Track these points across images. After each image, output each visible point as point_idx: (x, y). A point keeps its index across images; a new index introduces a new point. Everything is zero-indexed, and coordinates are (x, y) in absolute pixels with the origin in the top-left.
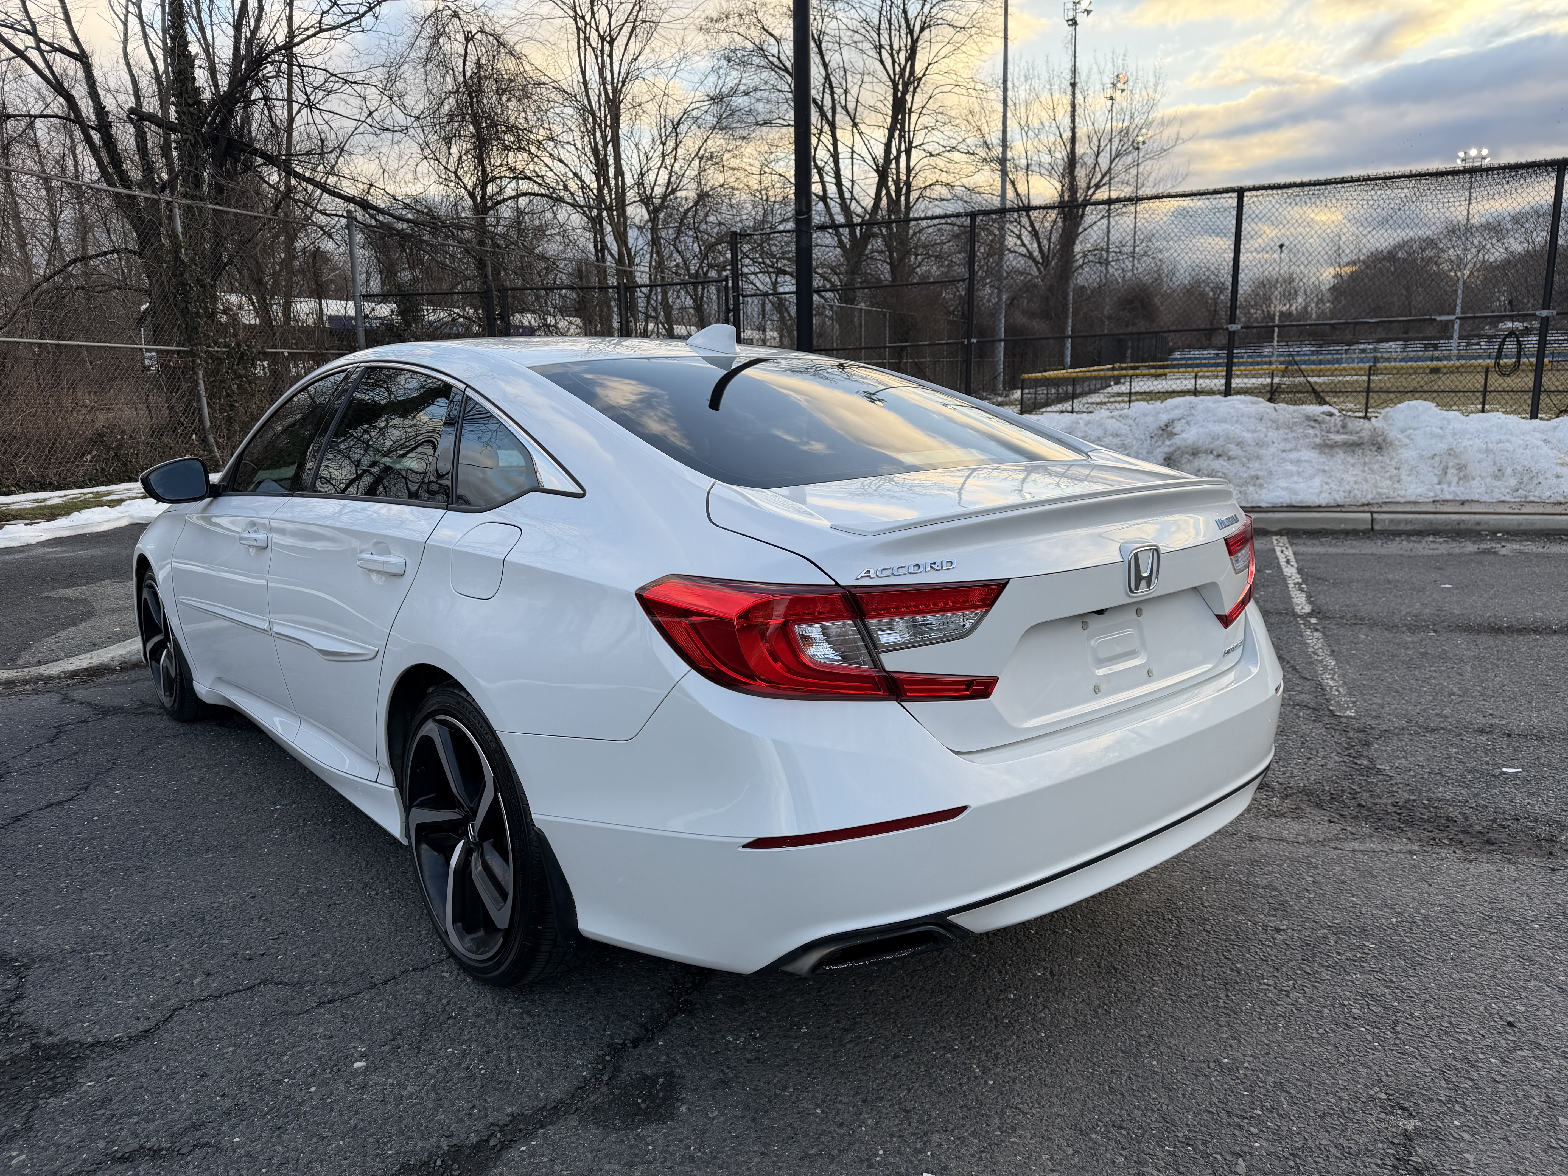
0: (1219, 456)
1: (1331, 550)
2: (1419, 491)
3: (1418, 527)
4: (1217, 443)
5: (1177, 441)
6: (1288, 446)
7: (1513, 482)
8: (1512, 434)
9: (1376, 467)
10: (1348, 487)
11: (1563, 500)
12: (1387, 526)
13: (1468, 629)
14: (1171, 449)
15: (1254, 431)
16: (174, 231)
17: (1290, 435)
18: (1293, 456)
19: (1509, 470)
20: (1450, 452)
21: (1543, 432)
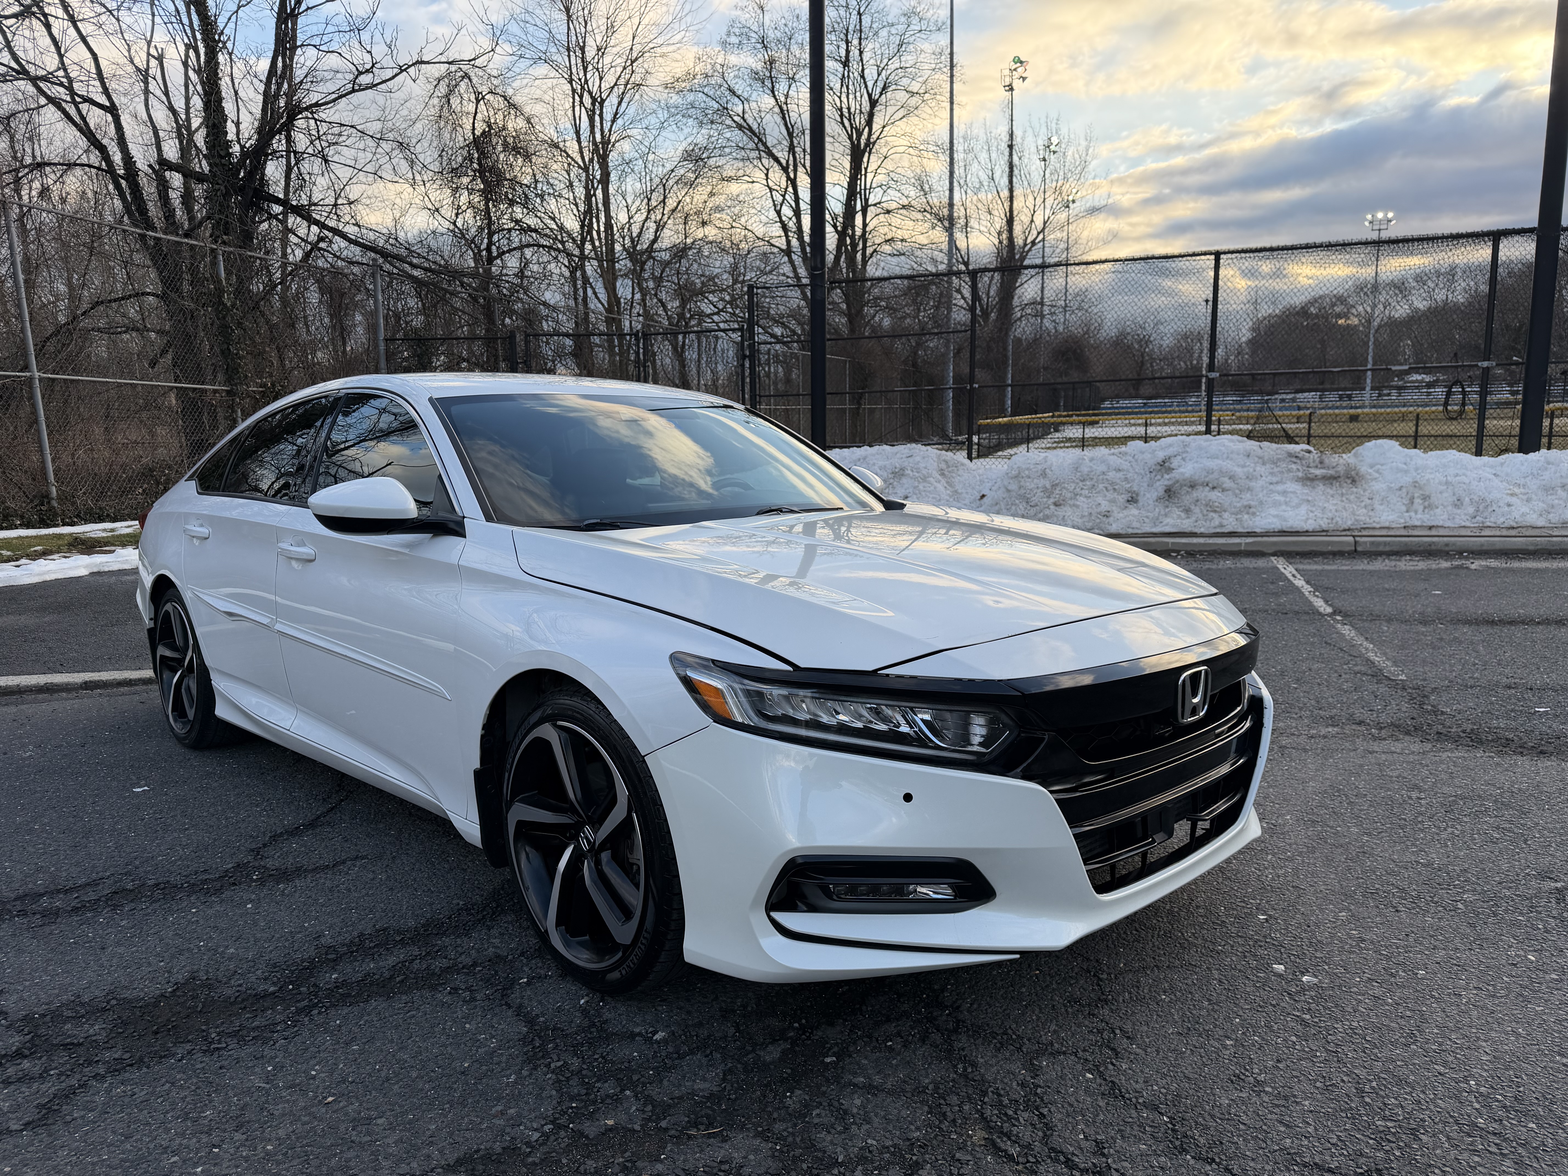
0: (1214, 488)
1: (1327, 567)
2: (1391, 518)
3: (1395, 548)
4: (1211, 476)
5: (1175, 475)
6: (1274, 479)
7: (1471, 510)
8: (1466, 469)
9: (1352, 497)
10: (1330, 515)
11: (1515, 525)
12: (1368, 548)
13: (1468, 622)
14: (1170, 483)
15: (1243, 466)
16: (218, 275)
17: (1276, 470)
18: (1280, 488)
19: (1467, 499)
20: (1415, 484)
21: (1492, 467)
